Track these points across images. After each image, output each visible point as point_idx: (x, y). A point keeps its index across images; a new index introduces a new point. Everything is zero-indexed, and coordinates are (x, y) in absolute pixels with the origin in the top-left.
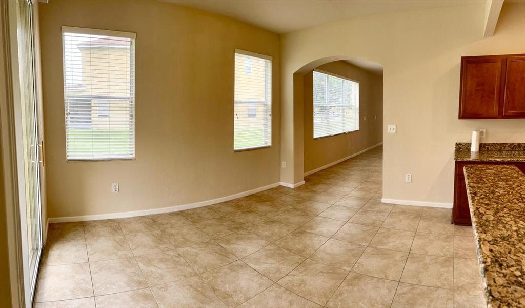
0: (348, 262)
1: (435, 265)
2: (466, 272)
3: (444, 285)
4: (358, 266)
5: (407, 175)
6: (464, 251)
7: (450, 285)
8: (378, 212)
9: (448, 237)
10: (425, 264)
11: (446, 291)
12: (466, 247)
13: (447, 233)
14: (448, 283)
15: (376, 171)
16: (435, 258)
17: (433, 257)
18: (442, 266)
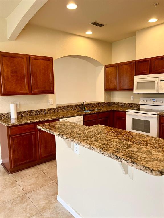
1: (17, 205)
2: (40, 198)
3: (32, 213)
6: (29, 187)
7: (36, 211)
9: (12, 184)
10: (9, 209)
11: (36, 216)
12: (29, 184)
13: (10, 181)
14: (34, 211)
16: (14, 201)
17: (12, 201)
18: (22, 203)
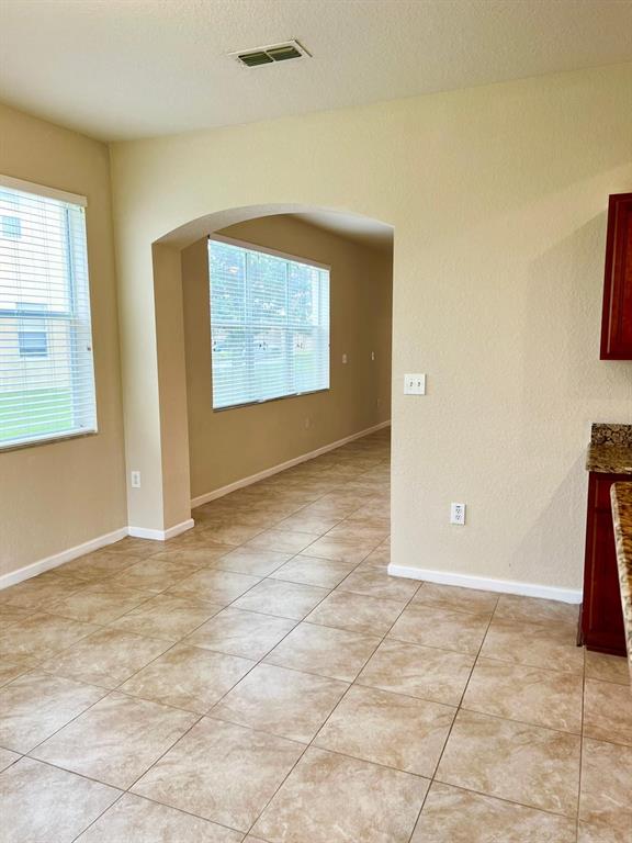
0: (303, 720)
1: (529, 747)
2: (618, 781)
3: (551, 804)
4: (329, 733)
5: (454, 505)
6: (611, 723)
7: (570, 806)
8: (378, 599)
9: (565, 680)
10: (502, 743)
11: (557, 820)
12: (619, 714)
13: (564, 669)
14: (562, 802)
15: (373, 494)
16: (529, 731)
17: (523, 728)
18: (549, 753)
